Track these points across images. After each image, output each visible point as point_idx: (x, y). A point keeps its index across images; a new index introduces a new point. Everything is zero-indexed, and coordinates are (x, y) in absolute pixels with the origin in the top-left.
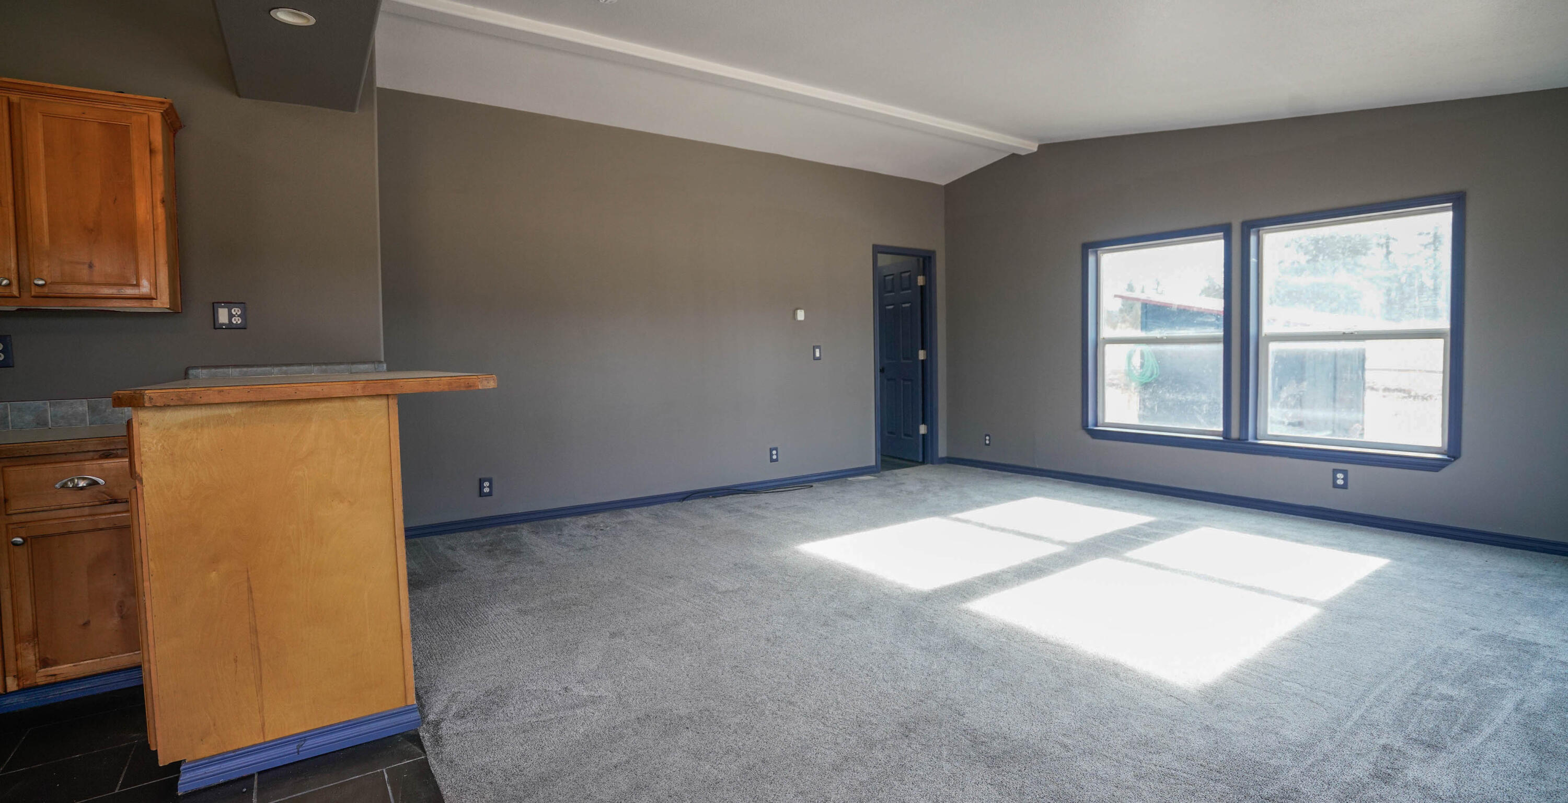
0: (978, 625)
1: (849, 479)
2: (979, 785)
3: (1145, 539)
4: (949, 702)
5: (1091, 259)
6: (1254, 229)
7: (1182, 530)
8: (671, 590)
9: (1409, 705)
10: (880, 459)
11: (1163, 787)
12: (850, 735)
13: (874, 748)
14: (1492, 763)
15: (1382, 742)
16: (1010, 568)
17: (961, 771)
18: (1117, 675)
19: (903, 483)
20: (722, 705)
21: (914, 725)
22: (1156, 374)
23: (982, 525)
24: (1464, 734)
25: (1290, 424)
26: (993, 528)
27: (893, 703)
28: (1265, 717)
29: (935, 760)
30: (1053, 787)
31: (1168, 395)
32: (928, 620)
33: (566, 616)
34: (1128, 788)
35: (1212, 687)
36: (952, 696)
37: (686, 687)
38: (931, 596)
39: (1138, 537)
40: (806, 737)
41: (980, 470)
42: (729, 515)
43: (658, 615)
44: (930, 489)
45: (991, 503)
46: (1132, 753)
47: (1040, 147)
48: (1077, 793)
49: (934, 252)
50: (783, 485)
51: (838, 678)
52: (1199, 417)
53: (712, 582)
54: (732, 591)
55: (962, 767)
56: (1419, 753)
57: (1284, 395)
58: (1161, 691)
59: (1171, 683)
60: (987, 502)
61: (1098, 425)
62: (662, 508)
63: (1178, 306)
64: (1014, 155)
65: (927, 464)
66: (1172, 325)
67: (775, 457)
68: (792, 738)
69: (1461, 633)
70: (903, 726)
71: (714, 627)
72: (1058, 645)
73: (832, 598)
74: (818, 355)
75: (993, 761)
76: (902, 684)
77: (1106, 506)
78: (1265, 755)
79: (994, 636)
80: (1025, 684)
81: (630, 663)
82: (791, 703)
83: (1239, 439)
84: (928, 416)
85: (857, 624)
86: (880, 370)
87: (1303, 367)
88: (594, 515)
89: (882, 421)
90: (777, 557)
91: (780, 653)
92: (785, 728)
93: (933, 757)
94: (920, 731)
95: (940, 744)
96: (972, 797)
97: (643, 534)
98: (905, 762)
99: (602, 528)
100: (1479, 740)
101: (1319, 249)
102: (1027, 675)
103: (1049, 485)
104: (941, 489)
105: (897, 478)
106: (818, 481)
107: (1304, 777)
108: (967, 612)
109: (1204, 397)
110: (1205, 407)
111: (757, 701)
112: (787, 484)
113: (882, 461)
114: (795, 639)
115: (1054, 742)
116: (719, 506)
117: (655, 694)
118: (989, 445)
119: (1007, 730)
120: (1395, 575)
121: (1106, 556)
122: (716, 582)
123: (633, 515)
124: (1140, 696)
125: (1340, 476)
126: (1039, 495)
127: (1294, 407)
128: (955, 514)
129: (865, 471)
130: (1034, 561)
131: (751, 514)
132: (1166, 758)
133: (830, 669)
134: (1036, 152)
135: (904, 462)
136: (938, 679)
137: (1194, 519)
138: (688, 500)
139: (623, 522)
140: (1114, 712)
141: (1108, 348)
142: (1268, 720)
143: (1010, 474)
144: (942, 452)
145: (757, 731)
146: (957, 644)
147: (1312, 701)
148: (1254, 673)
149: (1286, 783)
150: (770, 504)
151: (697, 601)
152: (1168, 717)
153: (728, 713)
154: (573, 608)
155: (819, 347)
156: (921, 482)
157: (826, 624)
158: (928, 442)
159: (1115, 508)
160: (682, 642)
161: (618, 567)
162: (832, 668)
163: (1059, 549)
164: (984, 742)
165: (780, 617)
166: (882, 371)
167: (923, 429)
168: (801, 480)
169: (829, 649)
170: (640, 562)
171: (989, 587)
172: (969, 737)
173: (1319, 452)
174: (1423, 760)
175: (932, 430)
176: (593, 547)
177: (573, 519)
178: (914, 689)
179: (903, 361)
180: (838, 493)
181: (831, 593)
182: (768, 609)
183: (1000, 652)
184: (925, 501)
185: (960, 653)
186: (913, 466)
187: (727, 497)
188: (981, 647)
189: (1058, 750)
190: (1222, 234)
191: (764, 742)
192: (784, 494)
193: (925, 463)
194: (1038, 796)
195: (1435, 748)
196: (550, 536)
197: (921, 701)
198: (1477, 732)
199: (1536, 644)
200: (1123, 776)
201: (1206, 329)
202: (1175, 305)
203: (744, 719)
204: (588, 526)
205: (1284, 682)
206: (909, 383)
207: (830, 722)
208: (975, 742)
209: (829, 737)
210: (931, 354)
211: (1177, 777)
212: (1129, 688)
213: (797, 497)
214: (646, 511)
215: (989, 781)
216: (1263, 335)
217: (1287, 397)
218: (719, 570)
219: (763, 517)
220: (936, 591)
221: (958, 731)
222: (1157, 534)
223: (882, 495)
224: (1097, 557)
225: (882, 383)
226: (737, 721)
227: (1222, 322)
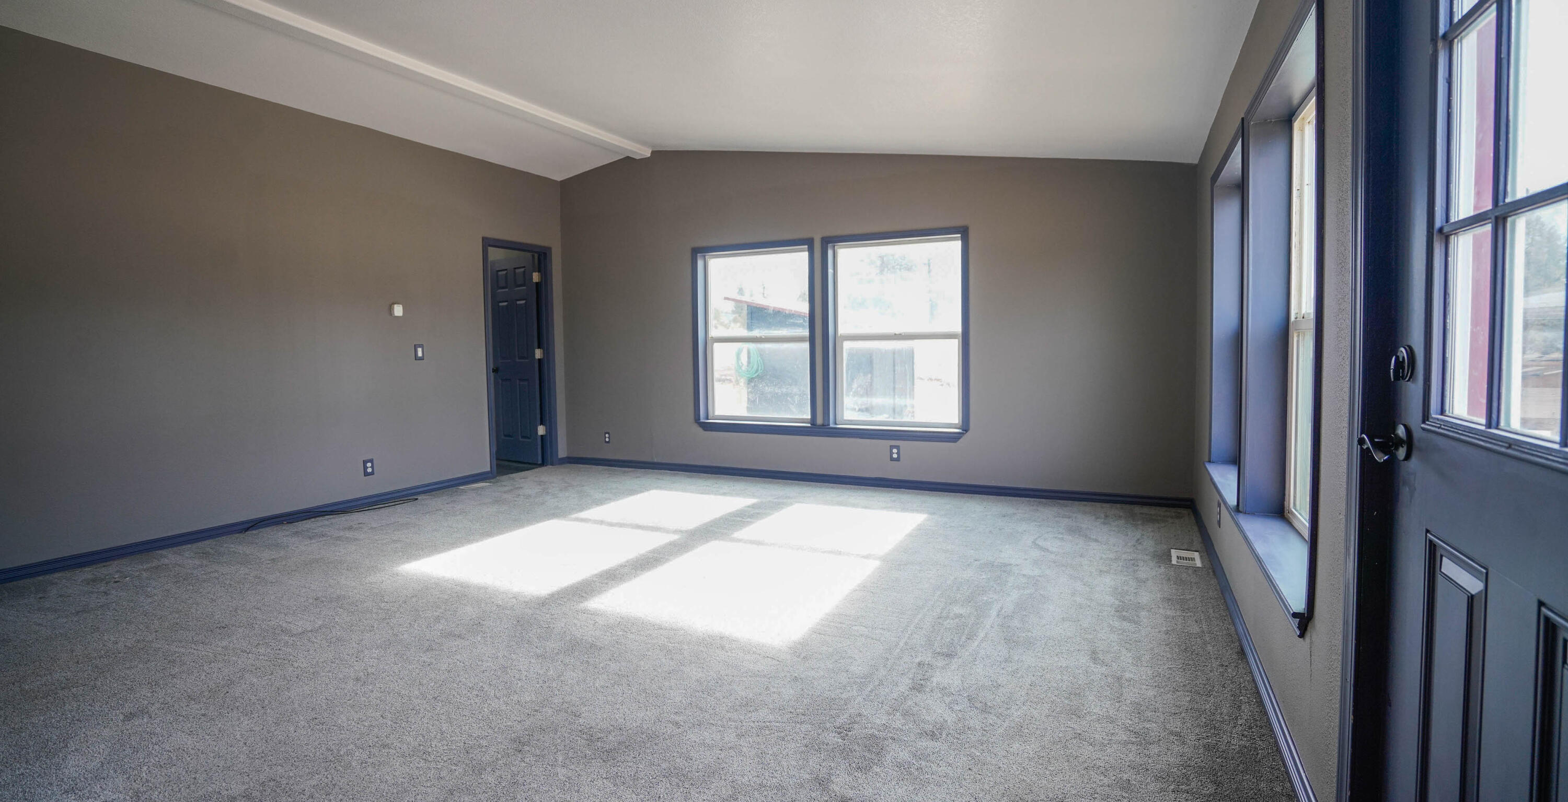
0: (595, 623)
1: (461, 488)
2: (595, 782)
3: (749, 520)
4: (564, 706)
5: (700, 263)
6: (831, 244)
7: (779, 508)
8: (224, 643)
9: (935, 627)
10: (495, 464)
11: (759, 740)
12: (456, 765)
13: (484, 772)
14: (983, 659)
15: (917, 660)
16: (627, 562)
17: (577, 772)
18: (723, 648)
19: (521, 488)
20: (293, 769)
21: (528, 737)
22: (761, 370)
23: (601, 522)
24: (968, 641)
25: (860, 410)
26: (611, 525)
27: (505, 719)
28: (839, 659)
29: (550, 768)
30: (664, 766)
31: (767, 388)
32: (545, 626)
33: (48, 707)
34: (730, 748)
35: (800, 643)
36: (568, 699)
37: (242, 757)
38: (547, 601)
39: (743, 518)
40: (403, 780)
41: (601, 467)
42: (309, 542)
43: (203, 677)
44: (550, 491)
45: (610, 499)
46: (734, 716)
47: (653, 152)
48: (687, 764)
49: (550, 249)
50: (382, 500)
51: (443, 705)
52: (791, 406)
53: (284, 625)
54: (311, 631)
55: (577, 769)
56: (940, 663)
57: (855, 386)
58: (760, 655)
59: (768, 646)
60: (607, 499)
61: (709, 418)
62: (214, 543)
63: (774, 308)
64: (628, 157)
65: (546, 466)
66: (769, 326)
67: (369, 470)
68: (386, 785)
69: (969, 565)
70: (515, 741)
71: (285, 678)
72: (672, 629)
73: (438, 619)
74: (420, 354)
75: (608, 755)
76: (516, 698)
77: (717, 493)
78: (838, 691)
79: (611, 631)
80: (640, 672)
81: (156, 747)
82: (385, 746)
83: (823, 425)
84: (546, 416)
85: (467, 643)
86: (493, 369)
87: (871, 362)
88: (104, 564)
89: (497, 425)
90: (371, 583)
91: (372, 691)
92: (376, 776)
93: (548, 766)
94: (534, 742)
95: (555, 751)
96: (587, 796)
97: (184, 579)
98: (518, 778)
99: (116, 580)
100: (976, 643)
101: (884, 265)
102: (642, 663)
103: (667, 478)
104: (561, 490)
105: (515, 483)
106: (424, 493)
107: (866, 702)
108: (585, 611)
109: (795, 390)
110: (797, 398)
111: (342, 753)
112: (387, 499)
113: (497, 465)
114: (391, 673)
115: (667, 722)
116: (297, 532)
117: (195, 778)
118: (608, 442)
119: (623, 720)
120: (930, 526)
121: (716, 539)
122: (290, 623)
123: (169, 557)
124: (743, 662)
125: (895, 451)
126: (656, 488)
127: (862, 396)
128: (574, 514)
129: (477, 478)
130: (651, 552)
131: (338, 538)
132: (763, 713)
133: (434, 698)
134: (649, 158)
135: (525, 466)
136: (554, 685)
137: (789, 497)
138: (253, 530)
139: (152, 568)
140: (720, 682)
141: (717, 346)
142: (842, 661)
143: (630, 469)
144: (562, 452)
145: (340, 789)
146: (574, 646)
147: (872, 639)
148: (832, 624)
149: (852, 711)
150: (364, 524)
151: (262, 651)
152: (765, 676)
153: (301, 777)
154: (61, 693)
155: (421, 346)
156: (540, 485)
157: (430, 649)
158: (547, 443)
159: (724, 494)
160: (238, 704)
161: (141, 627)
162: (436, 696)
163: (675, 537)
164: (600, 738)
165: (374, 650)
166: (495, 371)
167: (541, 430)
168: (403, 493)
169: (433, 676)
170: (177, 616)
171: (607, 584)
172: (584, 736)
173: (882, 432)
174: (943, 668)
175: (552, 430)
176: (102, 606)
177: (68, 574)
178: (528, 700)
179: (517, 360)
180: (447, 504)
181: (437, 614)
182: (358, 644)
183: (616, 646)
184: (543, 504)
185: (577, 653)
186: (533, 468)
187: (307, 521)
188: (598, 644)
189: (670, 729)
190: (806, 246)
191: (350, 799)
192: (382, 511)
193: (545, 464)
194: (651, 778)
195: (951, 656)
196: (26, 601)
197: (536, 711)
198: (975, 637)
199: (1010, 565)
200: (726, 739)
201: (796, 329)
202: (771, 307)
203: (323, 779)
204: (94, 580)
205: (854, 628)
206: (526, 383)
207: (433, 757)
208: (591, 740)
209: (431, 774)
210: (549, 353)
211: (771, 728)
212: (733, 657)
213: (399, 513)
214: (188, 550)
215: (604, 776)
216: (839, 334)
217: (858, 388)
218: (295, 608)
219: (356, 539)
220: (552, 595)
221: (574, 733)
222: (758, 513)
223: (497, 501)
224: (707, 541)
225: (496, 383)
226: (314, 782)
227: (807, 324)
